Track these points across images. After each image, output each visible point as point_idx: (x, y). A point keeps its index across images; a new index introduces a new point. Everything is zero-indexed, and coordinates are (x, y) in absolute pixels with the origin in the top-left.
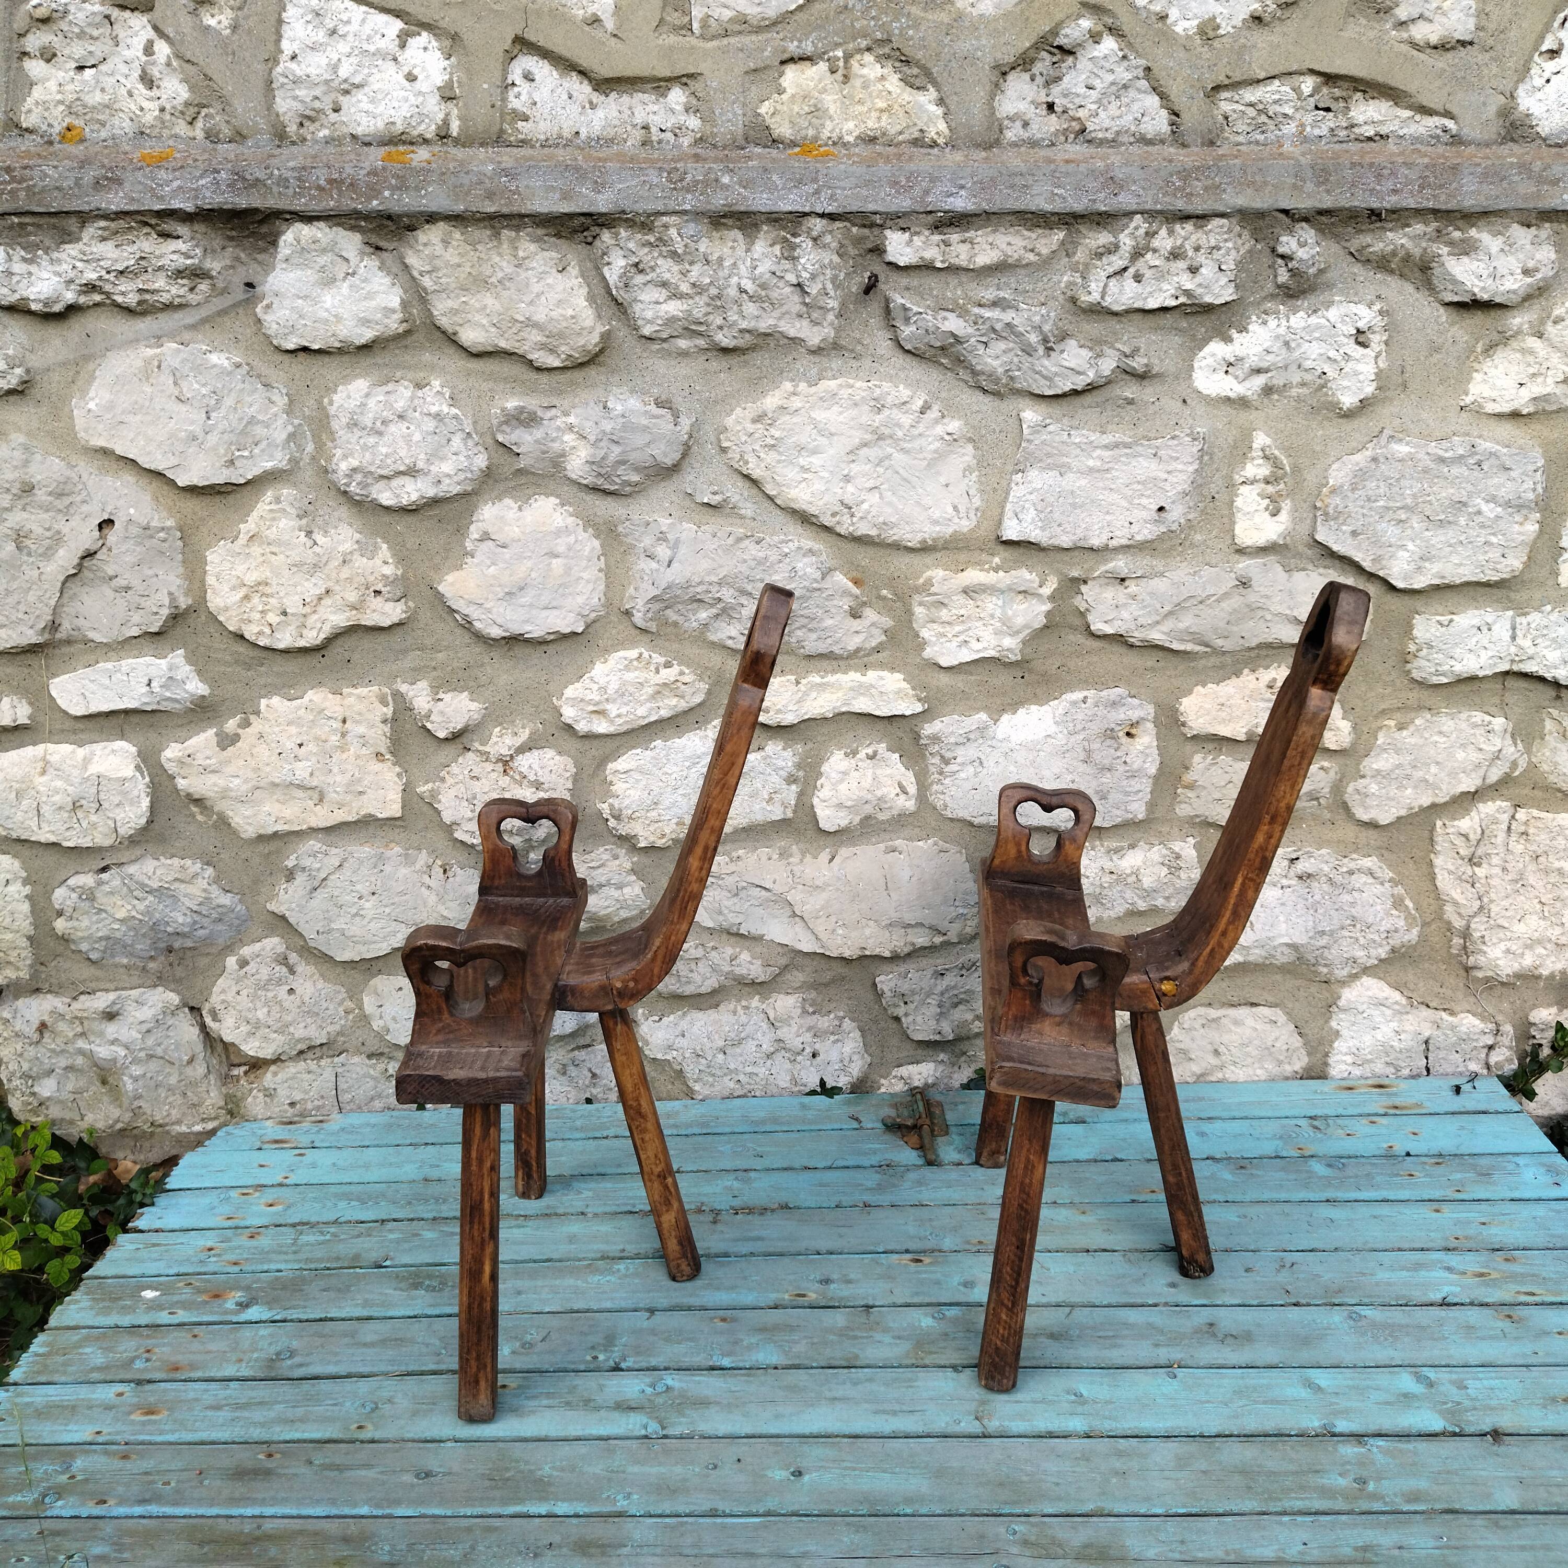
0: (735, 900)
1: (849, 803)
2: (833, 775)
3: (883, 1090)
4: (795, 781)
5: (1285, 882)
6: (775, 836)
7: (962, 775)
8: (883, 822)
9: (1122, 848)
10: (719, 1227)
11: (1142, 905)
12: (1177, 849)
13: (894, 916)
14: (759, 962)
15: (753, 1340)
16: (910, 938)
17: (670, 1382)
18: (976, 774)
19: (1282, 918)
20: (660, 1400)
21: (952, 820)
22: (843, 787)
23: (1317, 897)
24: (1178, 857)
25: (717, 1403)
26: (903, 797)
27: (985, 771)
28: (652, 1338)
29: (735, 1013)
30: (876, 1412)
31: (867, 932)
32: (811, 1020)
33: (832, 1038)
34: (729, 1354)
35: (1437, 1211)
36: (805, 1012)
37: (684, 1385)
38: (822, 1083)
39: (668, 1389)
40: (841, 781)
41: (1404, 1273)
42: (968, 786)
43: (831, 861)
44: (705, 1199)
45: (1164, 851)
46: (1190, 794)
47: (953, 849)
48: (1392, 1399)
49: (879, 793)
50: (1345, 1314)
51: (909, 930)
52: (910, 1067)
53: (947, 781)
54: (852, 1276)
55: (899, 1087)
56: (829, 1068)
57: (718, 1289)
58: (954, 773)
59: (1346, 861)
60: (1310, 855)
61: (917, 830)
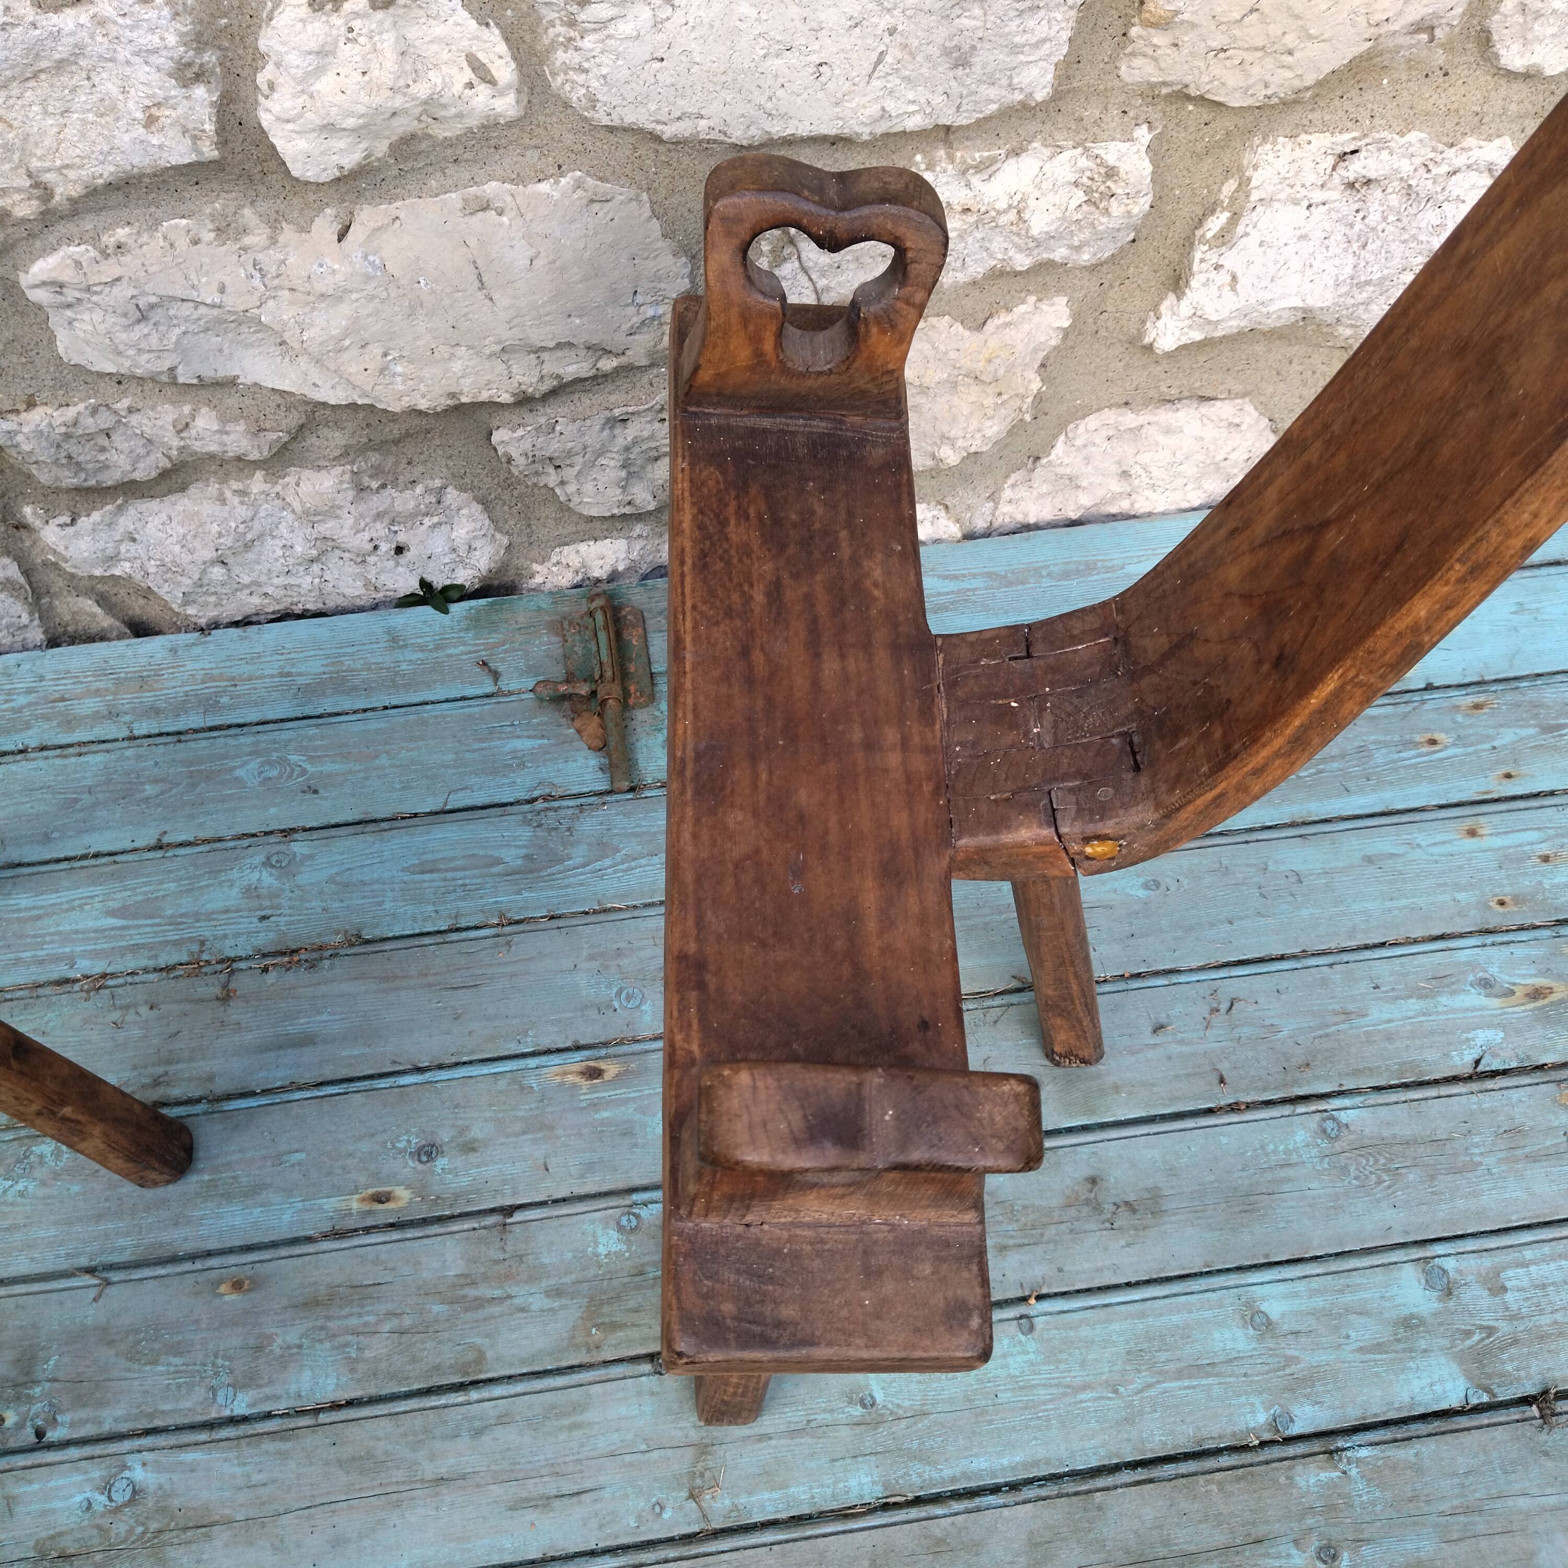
0: (144, 328)
1: (351, 122)
2: (293, 58)
3: (538, 579)
4: (199, 77)
5: (1318, 196)
6: (193, 191)
7: (624, 28)
8: (448, 143)
9: (993, 160)
10: (236, 1012)
11: (1022, 262)
12: (1111, 160)
13: (509, 336)
14: (241, 427)
15: (292, 1337)
16: (547, 368)
17: (139, 1474)
18: (657, 25)
19: (1296, 264)
20: (120, 1528)
21: (611, 129)
22: (325, 85)
23: (1374, 218)
24: (1111, 173)
25: (228, 1522)
26: (483, 90)
27: (679, 17)
28: (105, 1354)
29: (223, 501)
30: (516, 1506)
31: (457, 366)
32: (377, 502)
33: (427, 522)
34: (249, 1381)
35: (1472, 833)
36: (361, 489)
37: (163, 1478)
38: (424, 584)
39: (137, 1493)
40: (319, 71)
41: (1414, 1005)
42: (640, 52)
43: (341, 237)
44: (205, 930)
45: (1083, 162)
46: (1159, 39)
47: (621, 193)
48: (1385, 1335)
49: (422, 90)
50: (1313, 1122)
51: (545, 356)
52: (583, 547)
53: (588, 42)
54: (477, 1132)
55: (566, 579)
56: (432, 564)
57: (228, 1197)
58: (604, 24)
59: (1450, 153)
60: (1383, 145)
61: (532, 155)
